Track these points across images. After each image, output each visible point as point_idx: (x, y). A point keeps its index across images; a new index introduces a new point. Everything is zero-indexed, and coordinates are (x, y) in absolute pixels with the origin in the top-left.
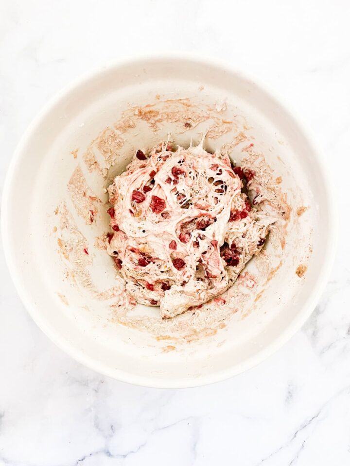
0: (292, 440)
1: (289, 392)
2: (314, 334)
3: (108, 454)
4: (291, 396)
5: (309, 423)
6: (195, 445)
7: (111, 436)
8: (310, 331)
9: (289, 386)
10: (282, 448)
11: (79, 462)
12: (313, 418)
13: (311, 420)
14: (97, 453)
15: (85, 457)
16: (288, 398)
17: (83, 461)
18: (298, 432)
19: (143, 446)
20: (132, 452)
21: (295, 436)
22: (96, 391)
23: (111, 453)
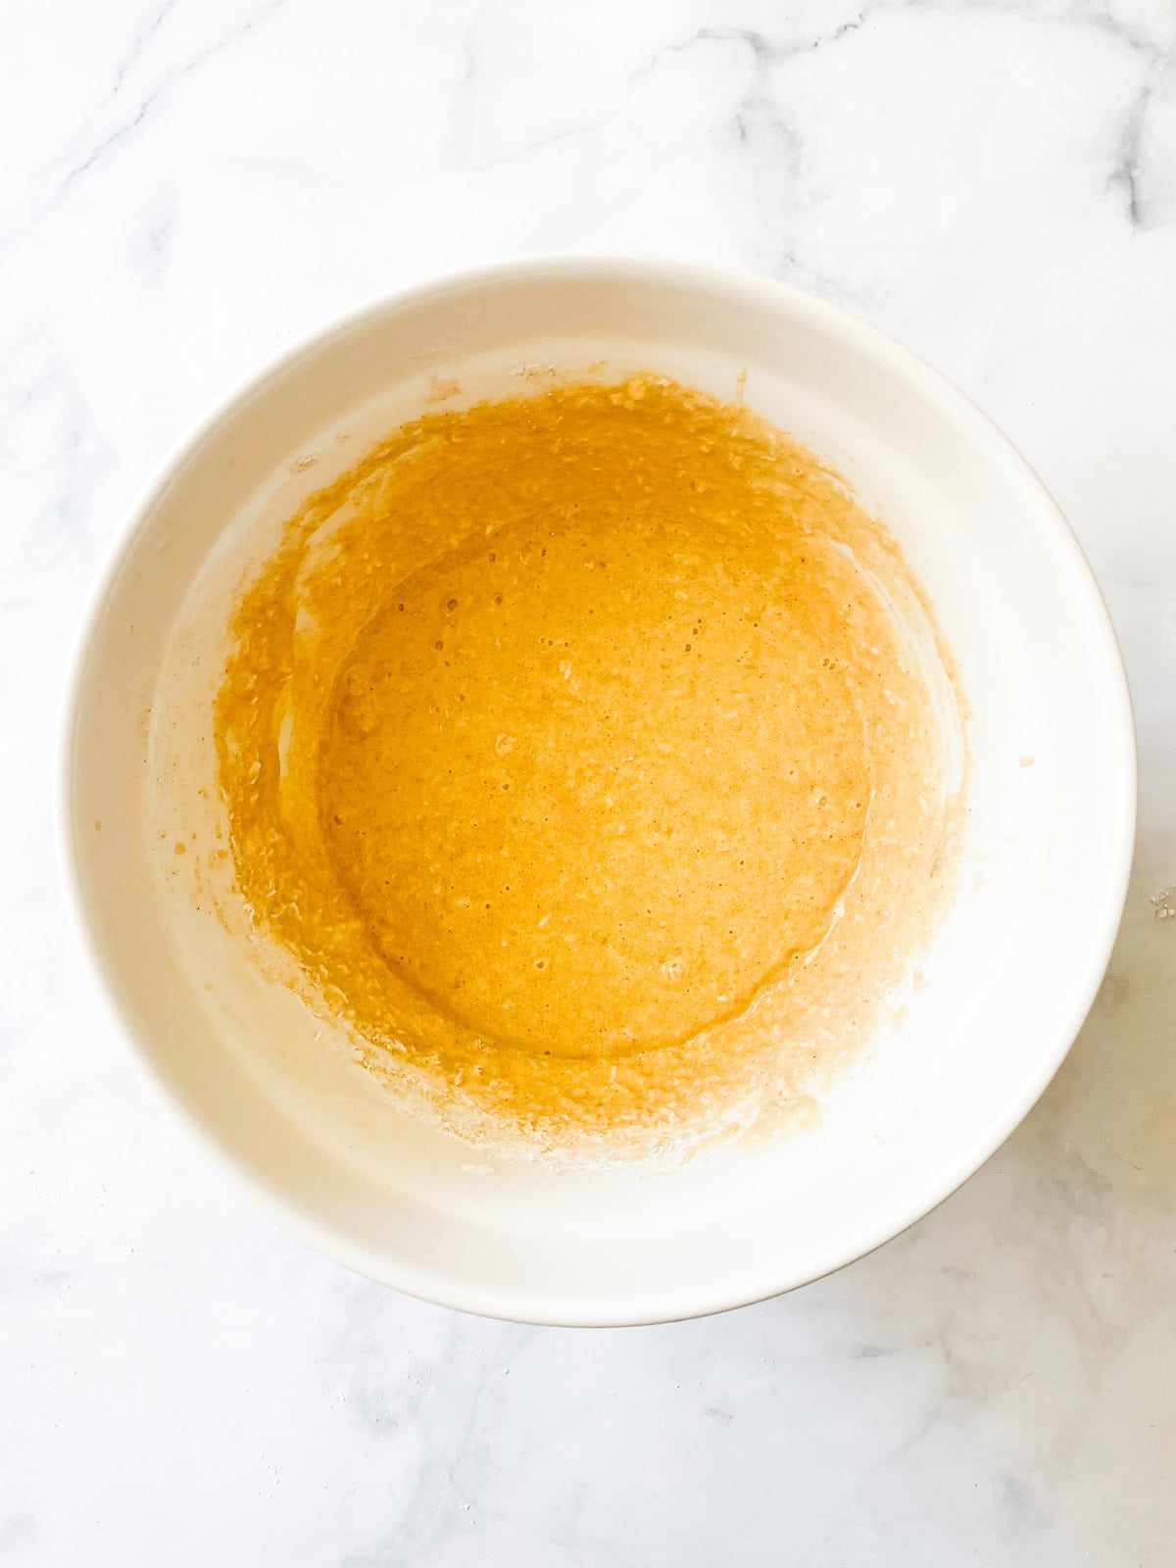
3: (758, 44)
11: (856, 20)
13: (94, 158)
14: (796, 49)
15: (836, 37)
17: (842, 25)
20: (677, 48)
21: (144, 105)
22: (792, 260)
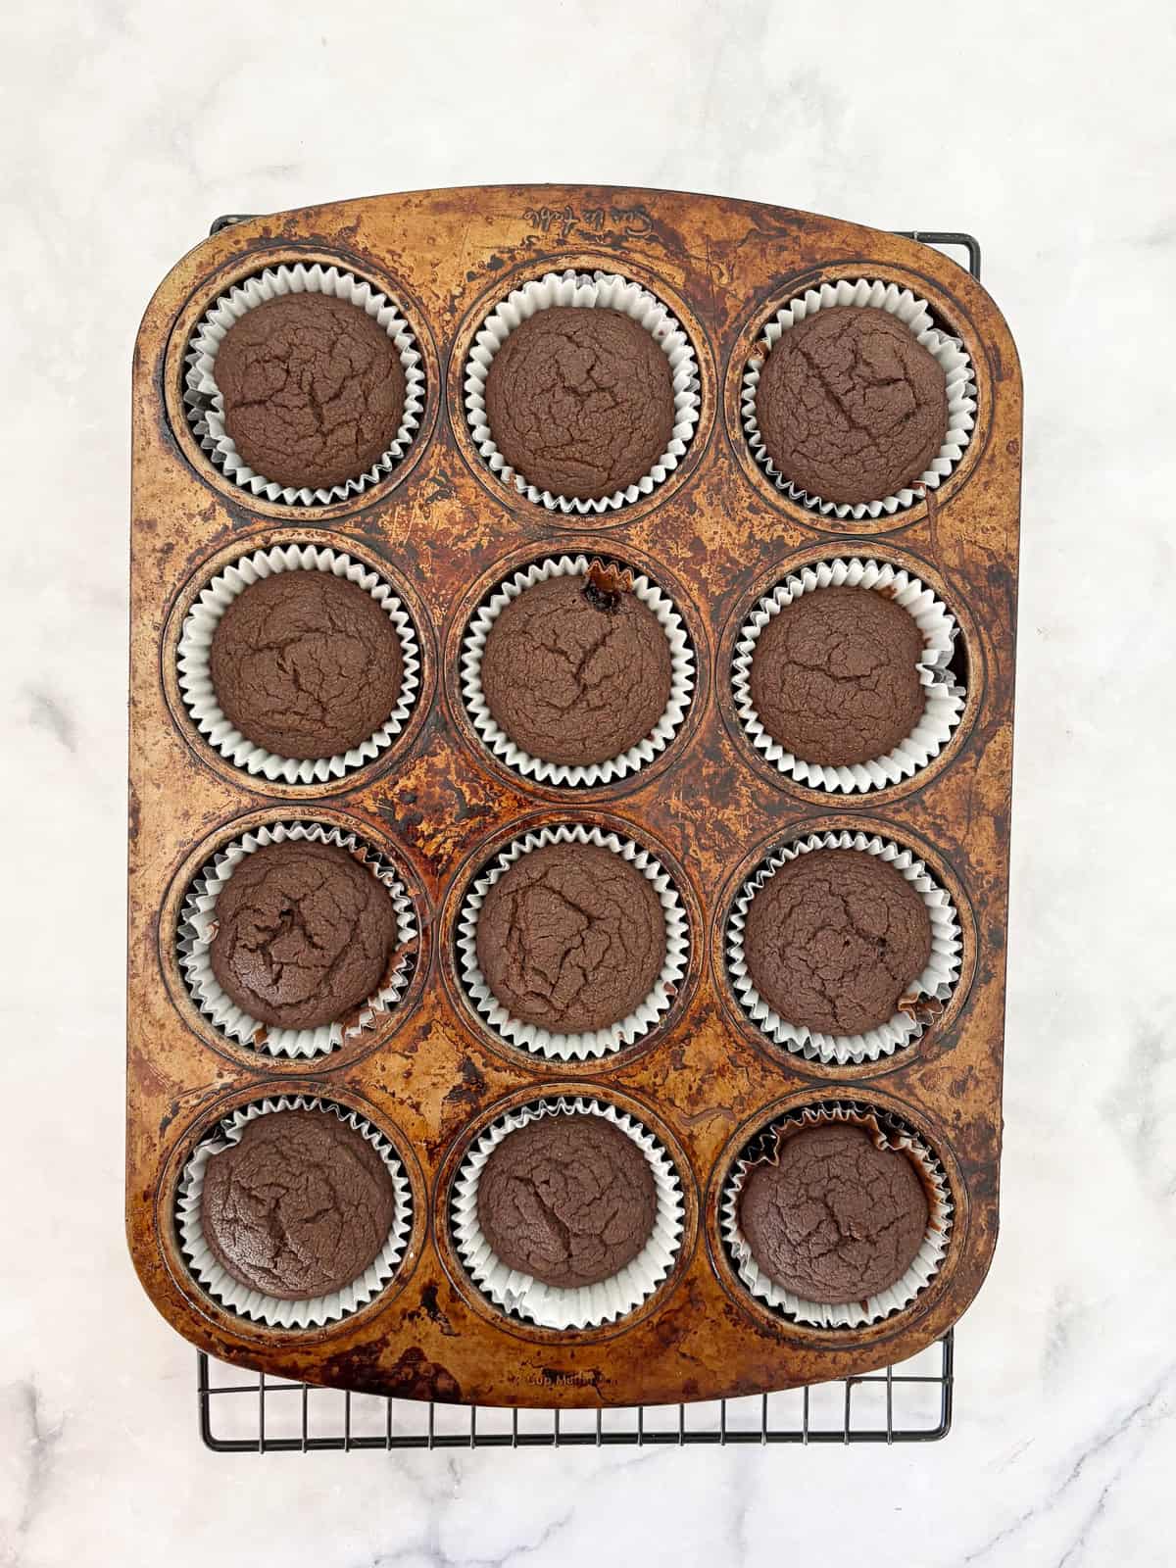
0: (1065, 1485)
1: (1060, 1328)
2: (1145, 1129)
4: (1064, 1339)
5: (1124, 1429)
6: (740, 1518)
7: (447, 1495)
8: (1131, 1123)
9: (1059, 1304)
10: (1030, 1514)
12: (1135, 1412)
16: (1055, 1345)
18: (1087, 1461)
19: (561, 1525)
23: (448, 1556)
